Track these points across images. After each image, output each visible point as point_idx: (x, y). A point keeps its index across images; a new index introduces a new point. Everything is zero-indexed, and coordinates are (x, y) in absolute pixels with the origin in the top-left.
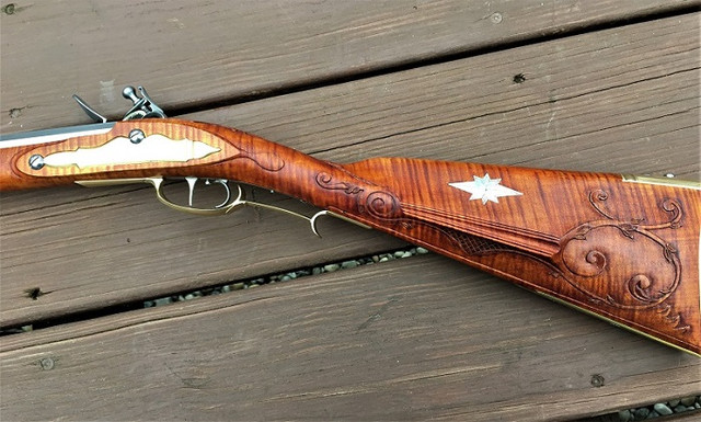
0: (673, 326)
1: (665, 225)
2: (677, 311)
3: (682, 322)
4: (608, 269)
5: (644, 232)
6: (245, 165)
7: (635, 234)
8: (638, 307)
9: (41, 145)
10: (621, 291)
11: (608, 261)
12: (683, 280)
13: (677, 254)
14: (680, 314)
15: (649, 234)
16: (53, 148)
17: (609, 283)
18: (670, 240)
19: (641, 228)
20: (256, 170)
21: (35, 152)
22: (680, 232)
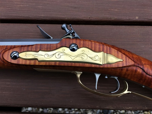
6: (136, 71)
9: (18, 46)
16: (26, 49)
20: (142, 74)
21: (15, 50)
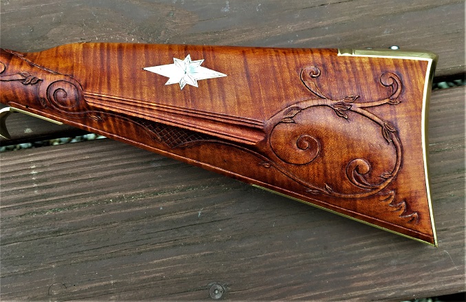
0: (398, 215)
1: (383, 102)
2: (401, 197)
3: (409, 209)
4: (322, 154)
5: (359, 110)
7: (350, 113)
8: (358, 196)
10: (338, 179)
11: (322, 146)
12: (406, 162)
13: (397, 133)
14: (405, 200)
15: (365, 112)
17: (325, 171)
18: (388, 117)
19: (357, 106)
22: (399, 109)
